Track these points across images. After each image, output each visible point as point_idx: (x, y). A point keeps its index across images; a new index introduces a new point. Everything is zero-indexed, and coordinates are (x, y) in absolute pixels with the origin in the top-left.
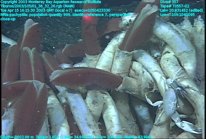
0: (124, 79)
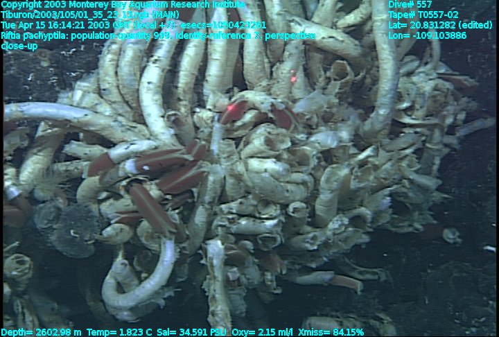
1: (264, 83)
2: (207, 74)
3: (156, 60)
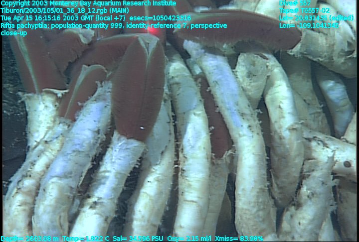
0: (304, 34)
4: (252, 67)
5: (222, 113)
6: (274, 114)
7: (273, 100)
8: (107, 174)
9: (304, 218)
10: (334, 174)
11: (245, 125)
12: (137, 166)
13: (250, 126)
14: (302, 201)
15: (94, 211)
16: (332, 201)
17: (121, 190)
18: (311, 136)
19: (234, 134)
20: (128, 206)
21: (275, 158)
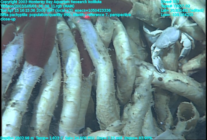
0: (134, 4)
1: (116, 123)
2: (62, 115)
3: (14, 103)
4: (105, 24)
5: (88, 50)
6: (118, 51)
7: (118, 43)
8: (21, 87)
9: (136, 110)
10: (153, 85)
11: (101, 57)
12: (39, 82)
13: (104, 58)
14: (135, 101)
15: (13, 108)
16: (152, 100)
17: (30, 96)
18: (139, 63)
19: (95, 62)
20: (34, 105)
21: (119, 77)
